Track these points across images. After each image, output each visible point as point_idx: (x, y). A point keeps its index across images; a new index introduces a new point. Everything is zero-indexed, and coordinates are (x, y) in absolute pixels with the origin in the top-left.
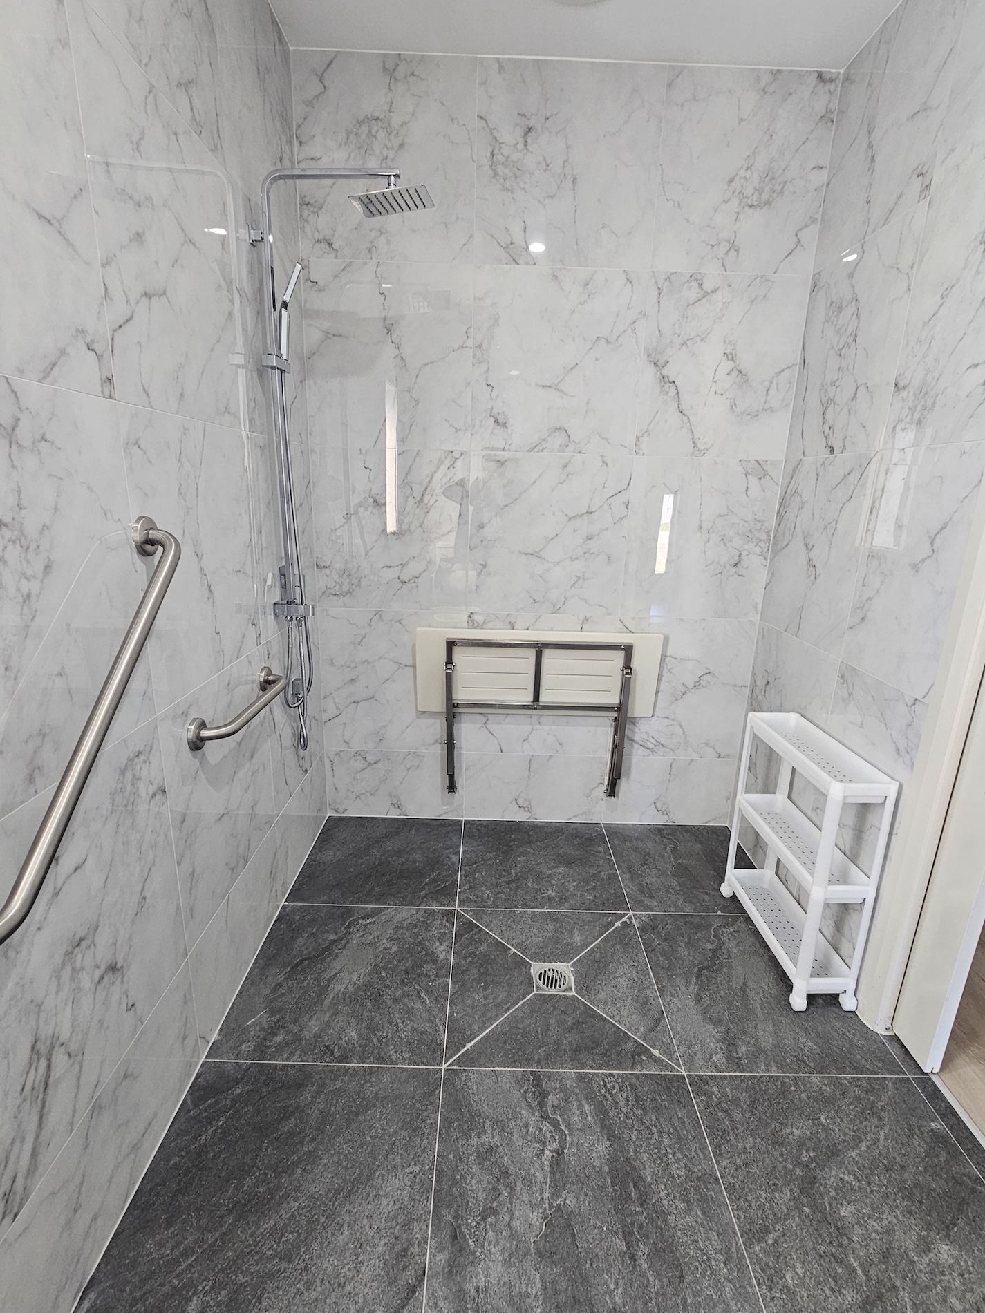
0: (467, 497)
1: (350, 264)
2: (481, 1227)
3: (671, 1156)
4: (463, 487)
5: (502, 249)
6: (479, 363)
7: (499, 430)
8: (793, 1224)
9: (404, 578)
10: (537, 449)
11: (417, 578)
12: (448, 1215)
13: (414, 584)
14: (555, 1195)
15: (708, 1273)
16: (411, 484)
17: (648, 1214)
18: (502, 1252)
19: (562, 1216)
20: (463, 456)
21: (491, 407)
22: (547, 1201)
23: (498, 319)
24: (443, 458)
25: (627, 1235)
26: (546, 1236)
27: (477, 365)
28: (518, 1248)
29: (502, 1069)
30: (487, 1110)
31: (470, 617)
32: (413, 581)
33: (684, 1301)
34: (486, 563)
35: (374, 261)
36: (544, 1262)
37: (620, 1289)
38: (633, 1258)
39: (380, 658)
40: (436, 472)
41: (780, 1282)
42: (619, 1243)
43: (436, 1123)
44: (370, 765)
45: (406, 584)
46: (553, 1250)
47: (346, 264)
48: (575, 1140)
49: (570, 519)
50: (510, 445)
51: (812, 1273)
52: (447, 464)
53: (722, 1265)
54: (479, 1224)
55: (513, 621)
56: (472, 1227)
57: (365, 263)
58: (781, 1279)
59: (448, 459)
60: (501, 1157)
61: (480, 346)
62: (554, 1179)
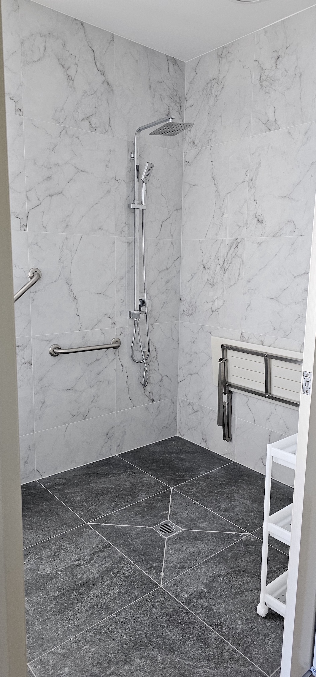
0: (243, 264)
1: (200, 150)
2: (34, 559)
3: (110, 595)
4: (241, 258)
5: (264, 125)
6: (251, 189)
7: (259, 225)
8: (113, 643)
9: (214, 309)
10: (278, 234)
11: (219, 309)
12: (32, 550)
13: (217, 313)
14: (61, 571)
15: (66, 622)
16: (219, 258)
17: (76, 597)
18: (29, 567)
19: (54, 576)
20: (242, 241)
21: (255, 213)
22: (57, 570)
23: (260, 163)
24: (233, 243)
25: (62, 594)
26: (44, 575)
27: (250, 190)
28: (33, 570)
29: (102, 536)
30: (79, 541)
31: (241, 334)
32: (217, 311)
33: (50, 618)
34: (250, 303)
35: (210, 146)
36: (34, 578)
37: (40, 600)
38: (54, 599)
39: (201, 352)
40: (229, 251)
41: (81, 645)
42: (57, 594)
43: (62, 533)
44: (195, 412)
45: (214, 312)
46: (40, 578)
47: (199, 150)
48: (90, 567)
49: (295, 277)
50: (264, 233)
51: (94, 654)
52: (234, 246)
53: (73, 625)
54: (34, 558)
55: (263, 340)
56: (32, 557)
57: (206, 148)
58: (83, 644)
59: (235, 243)
60: (63, 553)
61: (252, 180)
62: (67, 568)
